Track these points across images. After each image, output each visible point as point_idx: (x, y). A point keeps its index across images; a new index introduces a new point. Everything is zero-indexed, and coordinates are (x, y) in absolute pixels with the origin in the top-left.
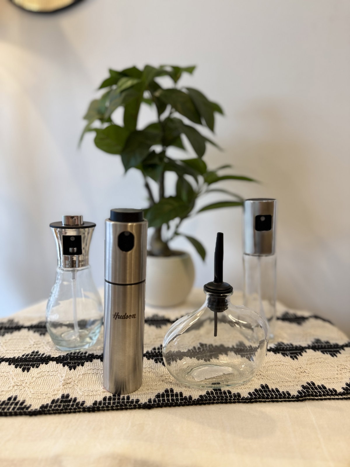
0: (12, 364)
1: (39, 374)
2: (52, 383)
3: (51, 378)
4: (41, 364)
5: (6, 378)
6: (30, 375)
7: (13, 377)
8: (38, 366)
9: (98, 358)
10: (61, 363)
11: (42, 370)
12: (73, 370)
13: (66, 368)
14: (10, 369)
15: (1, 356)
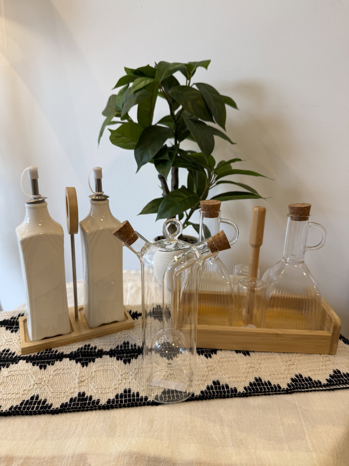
0: (30, 361)
1: (55, 372)
2: (68, 381)
3: (67, 376)
4: (56, 362)
5: (26, 376)
6: (47, 372)
8: (53, 363)
10: (74, 359)
11: (57, 367)
12: (85, 367)
13: (79, 364)
14: (29, 367)
15: (18, 355)
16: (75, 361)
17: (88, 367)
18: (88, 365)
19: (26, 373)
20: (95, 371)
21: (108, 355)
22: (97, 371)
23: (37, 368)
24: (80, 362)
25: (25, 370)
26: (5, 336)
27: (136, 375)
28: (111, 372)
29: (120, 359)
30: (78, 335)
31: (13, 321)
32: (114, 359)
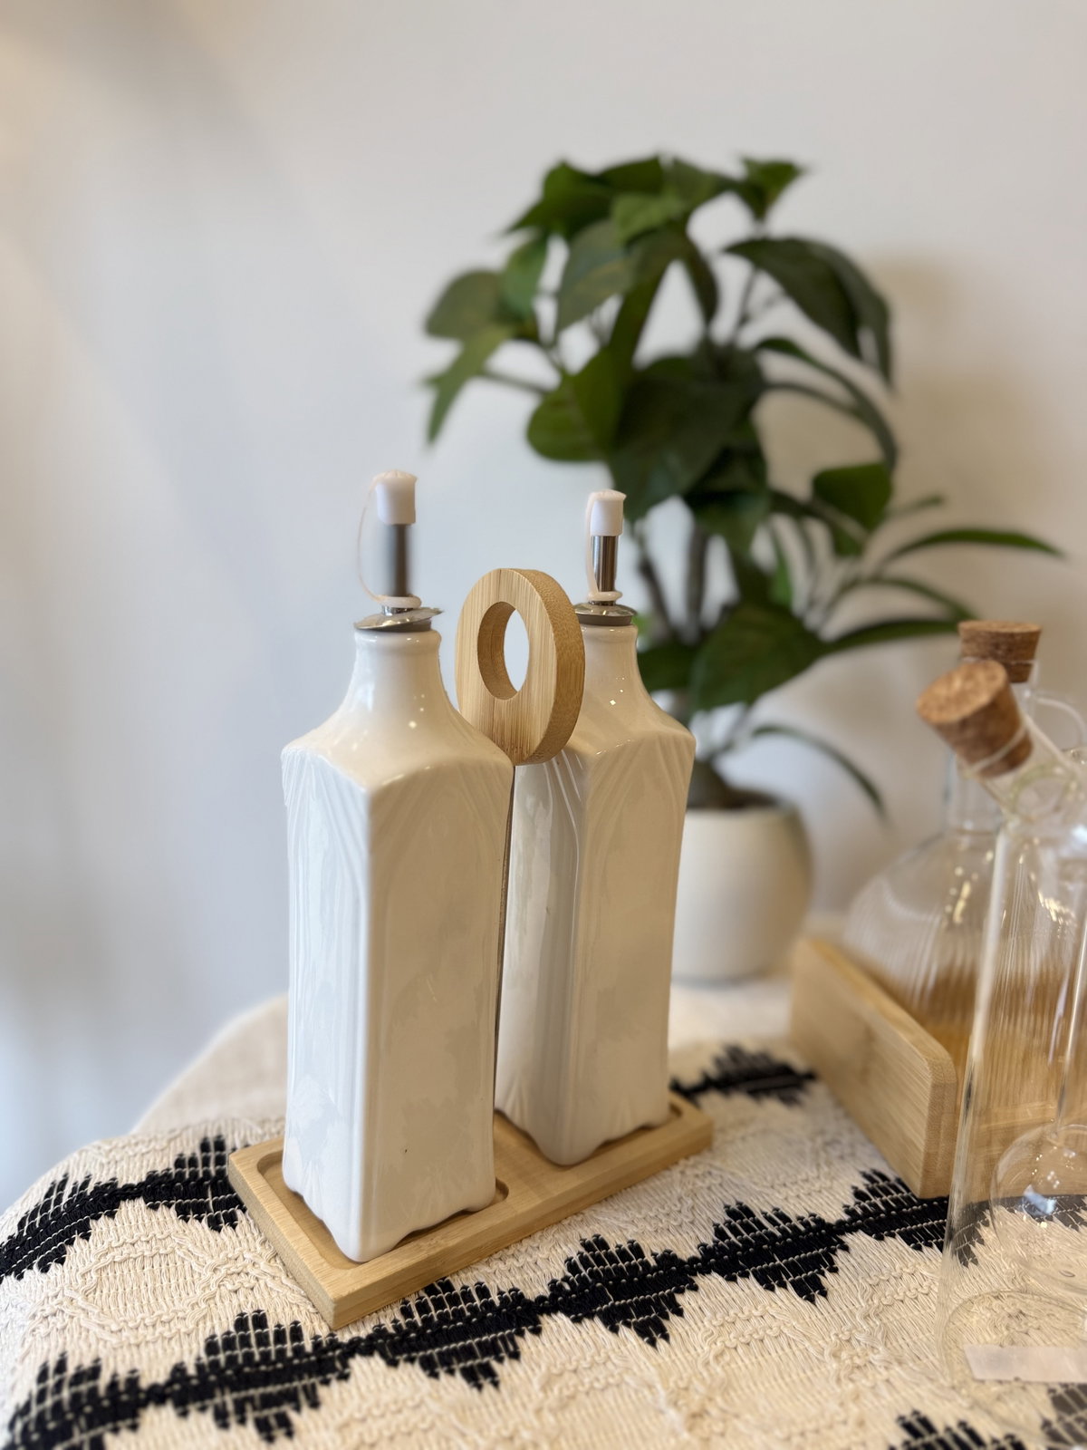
0: (401, 1358)
1: (549, 1393)
2: (633, 1428)
3: (613, 1403)
4: (518, 1340)
5: (432, 1436)
6: (517, 1401)
7: (456, 1428)
8: (511, 1348)
9: (706, 1271)
10: (591, 1316)
11: (544, 1368)
12: (661, 1343)
13: (628, 1334)
14: (417, 1389)
15: (319, 1332)
16: (597, 1319)
17: (671, 1339)
18: (668, 1332)
19: (423, 1419)
20: (716, 1357)
21: (715, 1275)
22: (727, 1358)
23: (453, 1386)
24: (628, 1325)
25: (410, 1403)
26: (197, 1252)
27: (889, 1345)
28: (783, 1349)
29: (775, 1284)
30: (539, 1201)
31: (194, 1175)
32: (754, 1289)
